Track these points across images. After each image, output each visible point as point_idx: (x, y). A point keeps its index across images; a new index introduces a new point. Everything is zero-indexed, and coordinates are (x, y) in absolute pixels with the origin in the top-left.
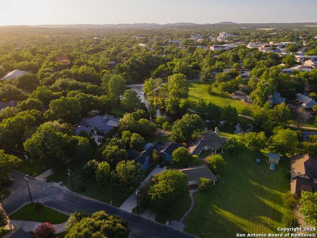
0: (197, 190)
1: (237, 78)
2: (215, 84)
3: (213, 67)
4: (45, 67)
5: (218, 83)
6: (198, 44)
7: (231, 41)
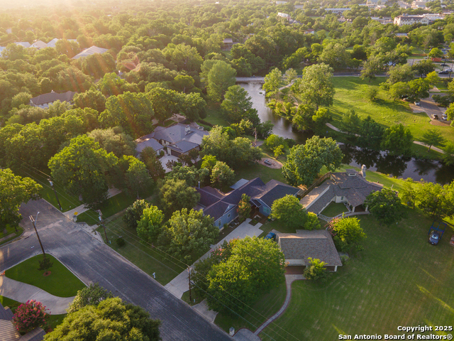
0: (301, 277)
1: (429, 75)
2: (386, 84)
3: (388, 54)
4: (131, 44)
5: (390, 83)
6: (375, 14)
7: (435, 10)
